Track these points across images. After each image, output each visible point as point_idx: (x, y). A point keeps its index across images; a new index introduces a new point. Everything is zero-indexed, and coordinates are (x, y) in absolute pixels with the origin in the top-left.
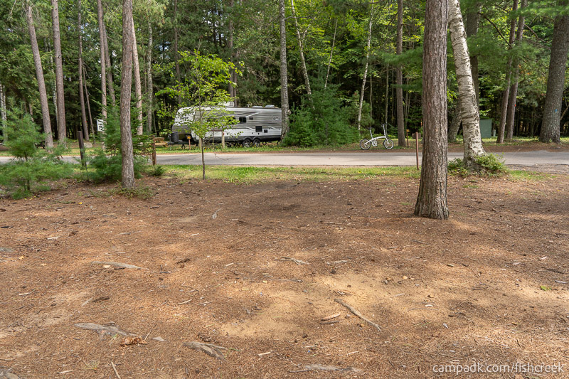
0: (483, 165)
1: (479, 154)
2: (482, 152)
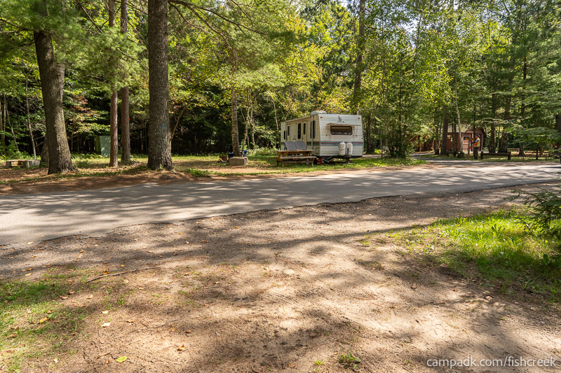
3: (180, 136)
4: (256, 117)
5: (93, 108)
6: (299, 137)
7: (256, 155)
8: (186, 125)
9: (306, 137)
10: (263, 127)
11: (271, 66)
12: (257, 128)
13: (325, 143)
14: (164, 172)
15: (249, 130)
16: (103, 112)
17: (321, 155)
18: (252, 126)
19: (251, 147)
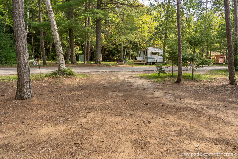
0: (65, 73)
1: (64, 68)
2: (65, 67)
3: (105, 55)
4: (132, 49)
5: (77, 45)
6: (143, 56)
7: (131, 62)
8: (107, 51)
9: (145, 56)
10: (134, 52)
11: (130, 35)
12: (132, 53)
13: (150, 58)
14: (99, 64)
15: (129, 53)
16: (80, 47)
17: (148, 62)
18: (130, 52)
19: (129, 59)
